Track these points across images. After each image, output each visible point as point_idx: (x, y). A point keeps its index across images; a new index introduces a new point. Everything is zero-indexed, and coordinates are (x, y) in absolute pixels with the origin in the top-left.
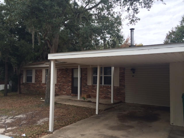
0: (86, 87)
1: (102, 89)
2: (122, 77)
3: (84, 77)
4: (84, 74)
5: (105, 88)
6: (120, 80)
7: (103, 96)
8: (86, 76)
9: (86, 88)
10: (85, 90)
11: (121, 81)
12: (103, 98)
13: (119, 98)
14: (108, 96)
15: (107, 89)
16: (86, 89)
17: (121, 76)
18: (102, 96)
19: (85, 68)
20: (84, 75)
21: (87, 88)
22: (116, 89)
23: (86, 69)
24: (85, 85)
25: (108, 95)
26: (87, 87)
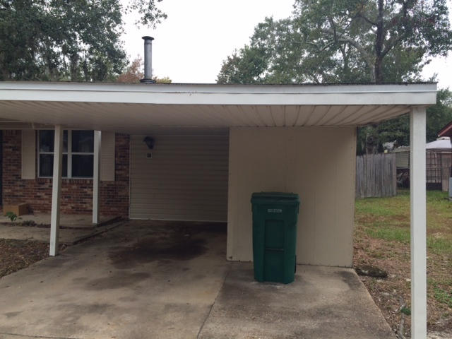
0: (19, 183)
1: (67, 189)
2: (121, 157)
3: (9, 158)
4: (10, 147)
5: (74, 187)
6: (116, 164)
7: (69, 207)
8: (17, 152)
9: (18, 188)
10: (16, 194)
11: (120, 167)
12: (69, 213)
13: (112, 209)
14: (84, 206)
15: (81, 187)
16: (17, 191)
17: (119, 154)
18: (65, 208)
19: (12, 131)
20: (11, 150)
21: (20, 186)
22: (105, 188)
23: (18, 132)
24: (14, 178)
25: (85, 203)
26: (21, 184)
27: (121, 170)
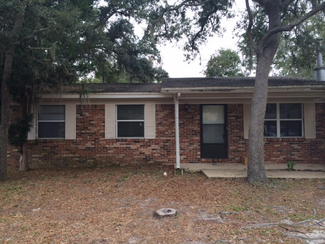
0: (241, 142)
1: (279, 146)
2: (319, 121)
3: (233, 124)
4: (234, 116)
5: (285, 143)
6: (317, 127)
7: (281, 158)
8: (240, 120)
9: (241, 145)
10: (239, 149)
11: (319, 129)
12: (281, 163)
13: (314, 159)
14: (293, 157)
15: (290, 144)
16: (240, 147)
17: (318, 119)
18: (278, 159)
19: (235, 104)
20: (234, 118)
21: (242, 144)
22: (308, 144)
23: (241, 106)
24: (238, 138)
25: (294, 155)
26: (243, 142)
27: (319, 131)
